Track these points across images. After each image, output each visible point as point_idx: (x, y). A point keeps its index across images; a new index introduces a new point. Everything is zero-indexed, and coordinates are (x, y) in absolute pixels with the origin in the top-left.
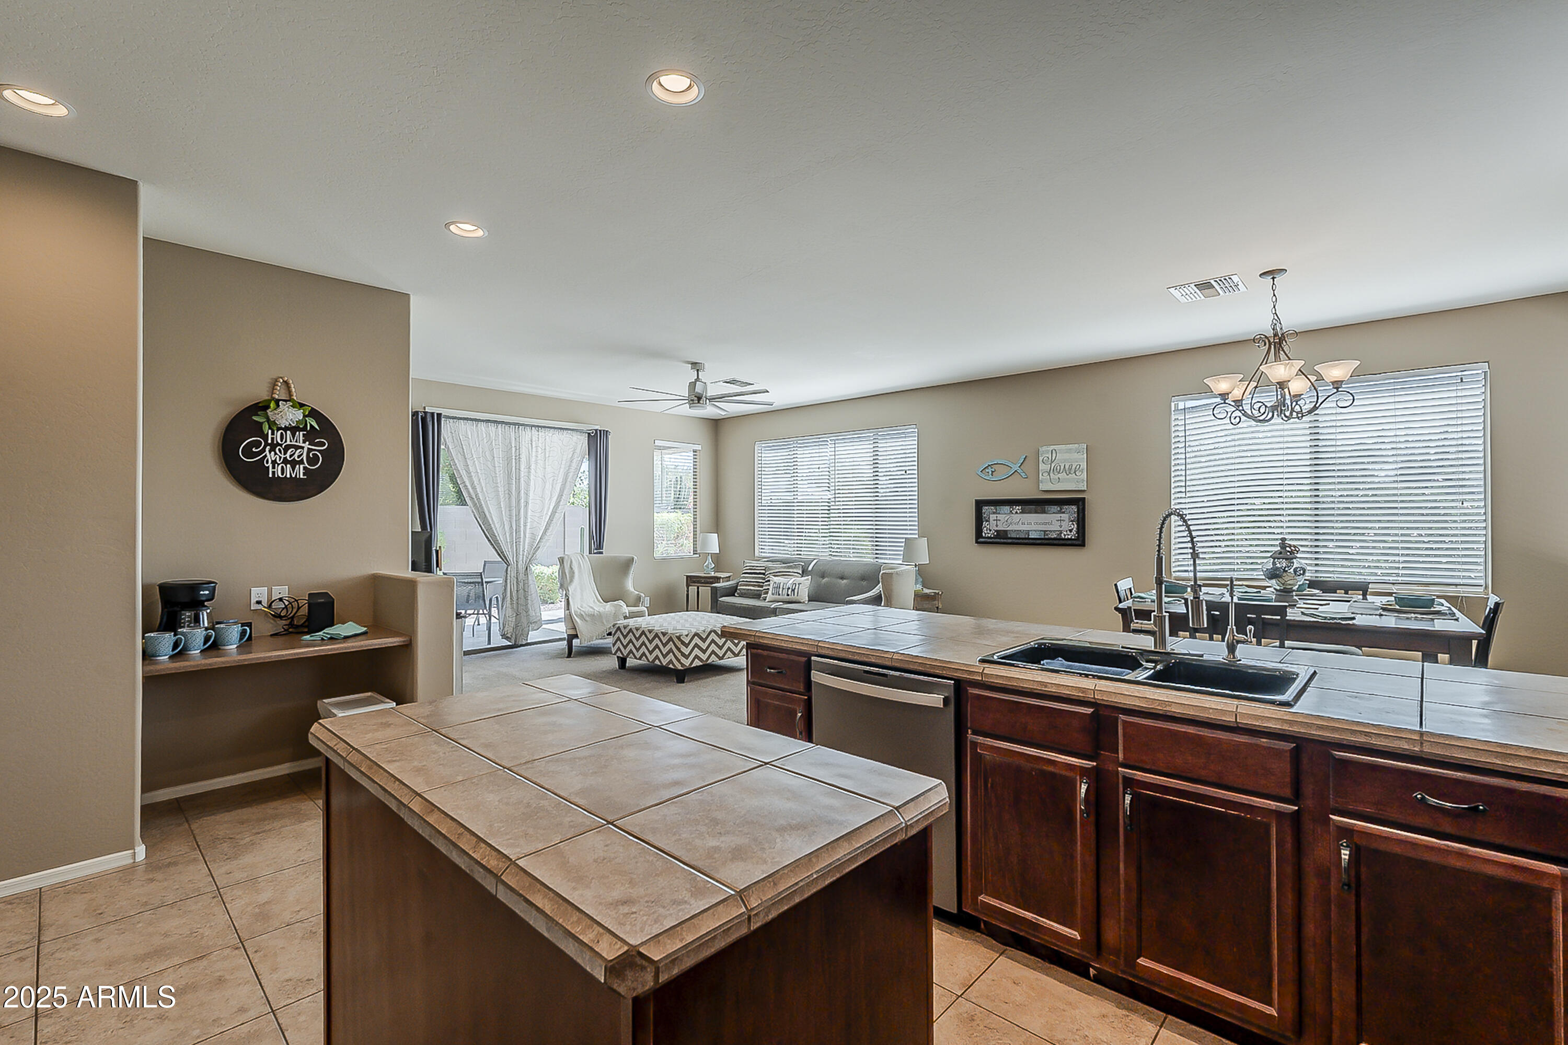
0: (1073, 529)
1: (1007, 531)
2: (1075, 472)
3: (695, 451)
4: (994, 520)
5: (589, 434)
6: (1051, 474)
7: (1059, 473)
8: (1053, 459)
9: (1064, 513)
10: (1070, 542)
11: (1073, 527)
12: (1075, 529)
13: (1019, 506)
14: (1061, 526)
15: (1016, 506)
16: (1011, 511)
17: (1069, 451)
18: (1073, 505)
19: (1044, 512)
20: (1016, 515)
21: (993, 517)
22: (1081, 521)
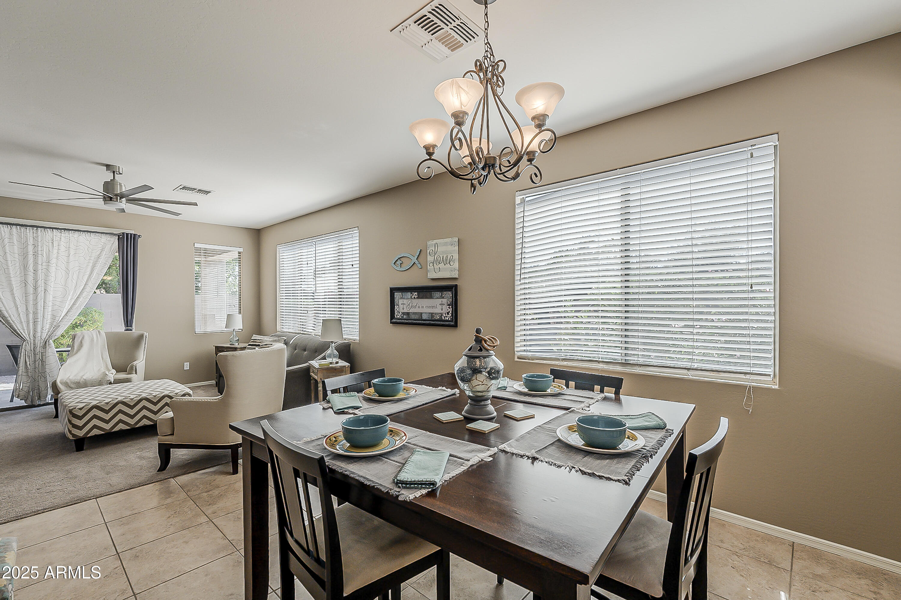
0: (449, 312)
1: (409, 313)
2: (449, 263)
3: (239, 253)
4: (402, 304)
5: (119, 236)
6: (435, 264)
7: (439, 264)
8: (436, 251)
9: (443, 298)
10: (447, 323)
11: (449, 310)
12: (450, 312)
13: (416, 292)
14: (442, 309)
15: (414, 292)
16: (411, 297)
17: (446, 244)
18: (449, 291)
19: (431, 297)
20: (415, 300)
21: (401, 301)
22: (455, 305)
